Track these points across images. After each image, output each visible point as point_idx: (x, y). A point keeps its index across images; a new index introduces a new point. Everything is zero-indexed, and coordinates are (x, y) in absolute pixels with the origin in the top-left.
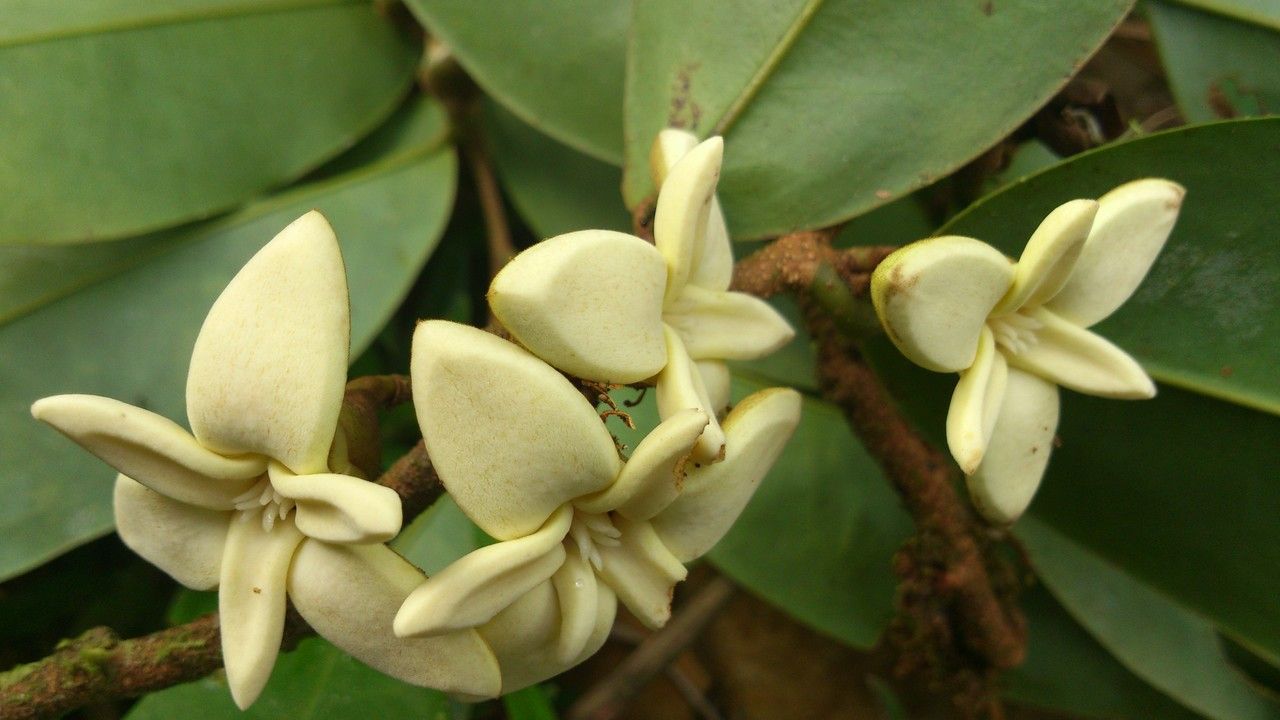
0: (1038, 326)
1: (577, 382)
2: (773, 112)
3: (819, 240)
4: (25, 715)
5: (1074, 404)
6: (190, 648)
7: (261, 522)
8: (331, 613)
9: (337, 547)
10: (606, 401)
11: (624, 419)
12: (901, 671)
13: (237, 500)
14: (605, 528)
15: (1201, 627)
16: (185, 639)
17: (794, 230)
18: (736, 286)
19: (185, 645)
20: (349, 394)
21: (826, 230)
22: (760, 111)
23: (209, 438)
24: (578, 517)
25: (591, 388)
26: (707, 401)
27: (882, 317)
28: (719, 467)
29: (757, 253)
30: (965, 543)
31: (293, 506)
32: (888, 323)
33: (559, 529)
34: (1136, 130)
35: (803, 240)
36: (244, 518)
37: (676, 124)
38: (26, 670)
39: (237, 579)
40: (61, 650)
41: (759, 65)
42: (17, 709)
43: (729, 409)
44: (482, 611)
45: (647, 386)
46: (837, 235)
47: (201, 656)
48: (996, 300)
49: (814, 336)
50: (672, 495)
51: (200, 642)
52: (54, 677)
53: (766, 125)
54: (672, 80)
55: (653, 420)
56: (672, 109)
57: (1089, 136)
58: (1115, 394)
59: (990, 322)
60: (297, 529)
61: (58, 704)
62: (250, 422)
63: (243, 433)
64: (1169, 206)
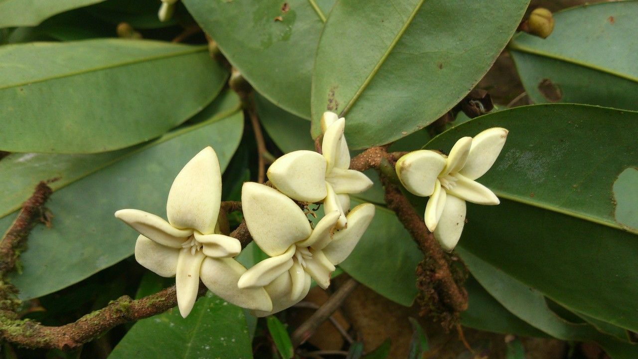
0: (457, 180)
1: (296, 202)
2: (365, 104)
3: (382, 150)
4: (96, 329)
5: (471, 207)
6: (159, 301)
7: (191, 252)
8: (215, 283)
9: (217, 259)
10: (306, 209)
11: (313, 214)
12: (421, 314)
13: (183, 244)
14: (306, 252)
15: (539, 295)
16: (157, 298)
17: (372, 146)
18: (351, 168)
19: (158, 300)
20: (222, 207)
21: (384, 146)
22: (360, 103)
23: (174, 223)
24: (298, 249)
25: (301, 204)
26: (341, 208)
27: (400, 178)
28: (345, 231)
29: (360, 155)
30: (442, 262)
31: (202, 246)
32: (402, 180)
33: (291, 252)
34: (496, 108)
35: (376, 150)
36: (185, 251)
37: (330, 109)
38: (97, 312)
39: (182, 272)
40: (110, 304)
41: (360, 87)
42: (94, 327)
43: (349, 211)
44: (266, 281)
45: (320, 204)
46: (389, 148)
47: (164, 304)
48: (440, 171)
49: (384, 184)
50: (328, 240)
51: (164, 299)
52: (108, 314)
53: (362, 108)
54: (328, 92)
55: (323, 215)
56: (328, 103)
57: (480, 110)
58: (485, 203)
59: (439, 178)
60: (203, 254)
61: (109, 325)
62: (189, 217)
63: (186, 221)
64: (502, 137)
